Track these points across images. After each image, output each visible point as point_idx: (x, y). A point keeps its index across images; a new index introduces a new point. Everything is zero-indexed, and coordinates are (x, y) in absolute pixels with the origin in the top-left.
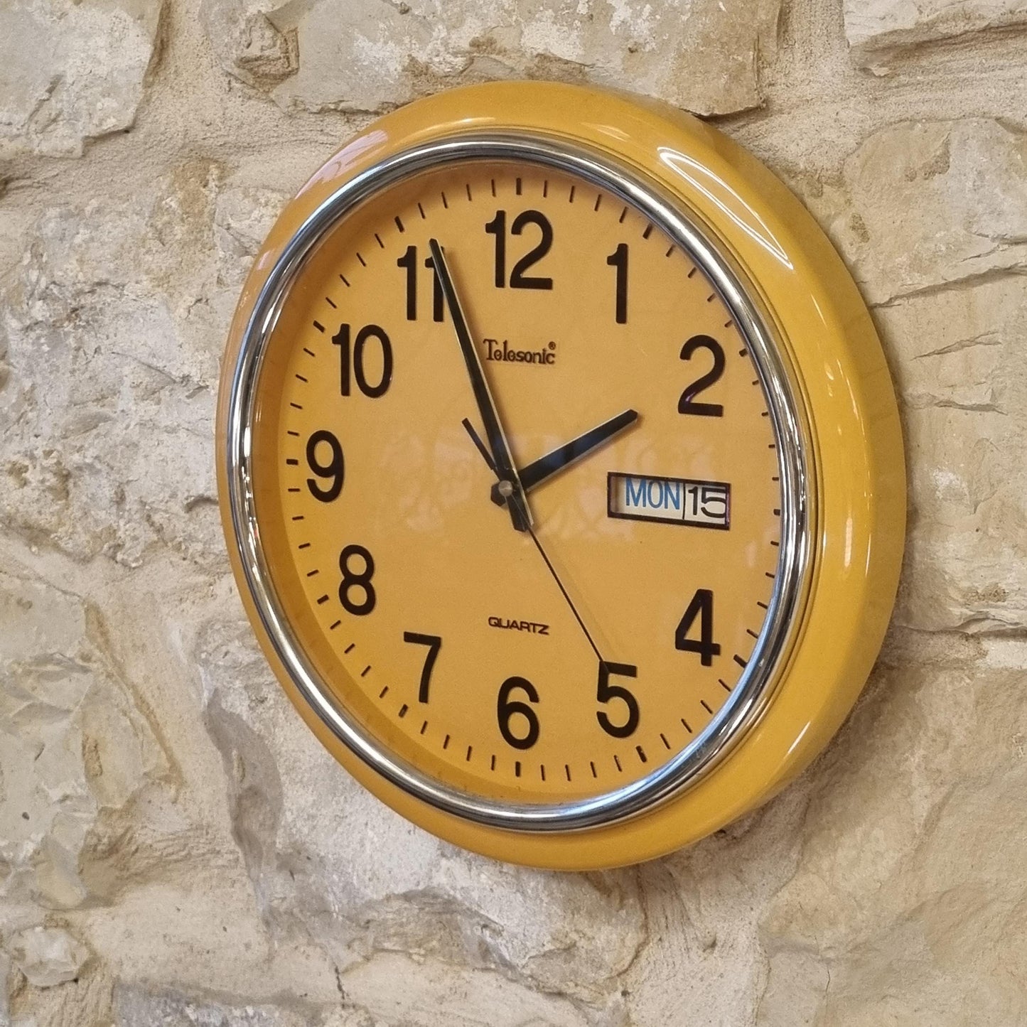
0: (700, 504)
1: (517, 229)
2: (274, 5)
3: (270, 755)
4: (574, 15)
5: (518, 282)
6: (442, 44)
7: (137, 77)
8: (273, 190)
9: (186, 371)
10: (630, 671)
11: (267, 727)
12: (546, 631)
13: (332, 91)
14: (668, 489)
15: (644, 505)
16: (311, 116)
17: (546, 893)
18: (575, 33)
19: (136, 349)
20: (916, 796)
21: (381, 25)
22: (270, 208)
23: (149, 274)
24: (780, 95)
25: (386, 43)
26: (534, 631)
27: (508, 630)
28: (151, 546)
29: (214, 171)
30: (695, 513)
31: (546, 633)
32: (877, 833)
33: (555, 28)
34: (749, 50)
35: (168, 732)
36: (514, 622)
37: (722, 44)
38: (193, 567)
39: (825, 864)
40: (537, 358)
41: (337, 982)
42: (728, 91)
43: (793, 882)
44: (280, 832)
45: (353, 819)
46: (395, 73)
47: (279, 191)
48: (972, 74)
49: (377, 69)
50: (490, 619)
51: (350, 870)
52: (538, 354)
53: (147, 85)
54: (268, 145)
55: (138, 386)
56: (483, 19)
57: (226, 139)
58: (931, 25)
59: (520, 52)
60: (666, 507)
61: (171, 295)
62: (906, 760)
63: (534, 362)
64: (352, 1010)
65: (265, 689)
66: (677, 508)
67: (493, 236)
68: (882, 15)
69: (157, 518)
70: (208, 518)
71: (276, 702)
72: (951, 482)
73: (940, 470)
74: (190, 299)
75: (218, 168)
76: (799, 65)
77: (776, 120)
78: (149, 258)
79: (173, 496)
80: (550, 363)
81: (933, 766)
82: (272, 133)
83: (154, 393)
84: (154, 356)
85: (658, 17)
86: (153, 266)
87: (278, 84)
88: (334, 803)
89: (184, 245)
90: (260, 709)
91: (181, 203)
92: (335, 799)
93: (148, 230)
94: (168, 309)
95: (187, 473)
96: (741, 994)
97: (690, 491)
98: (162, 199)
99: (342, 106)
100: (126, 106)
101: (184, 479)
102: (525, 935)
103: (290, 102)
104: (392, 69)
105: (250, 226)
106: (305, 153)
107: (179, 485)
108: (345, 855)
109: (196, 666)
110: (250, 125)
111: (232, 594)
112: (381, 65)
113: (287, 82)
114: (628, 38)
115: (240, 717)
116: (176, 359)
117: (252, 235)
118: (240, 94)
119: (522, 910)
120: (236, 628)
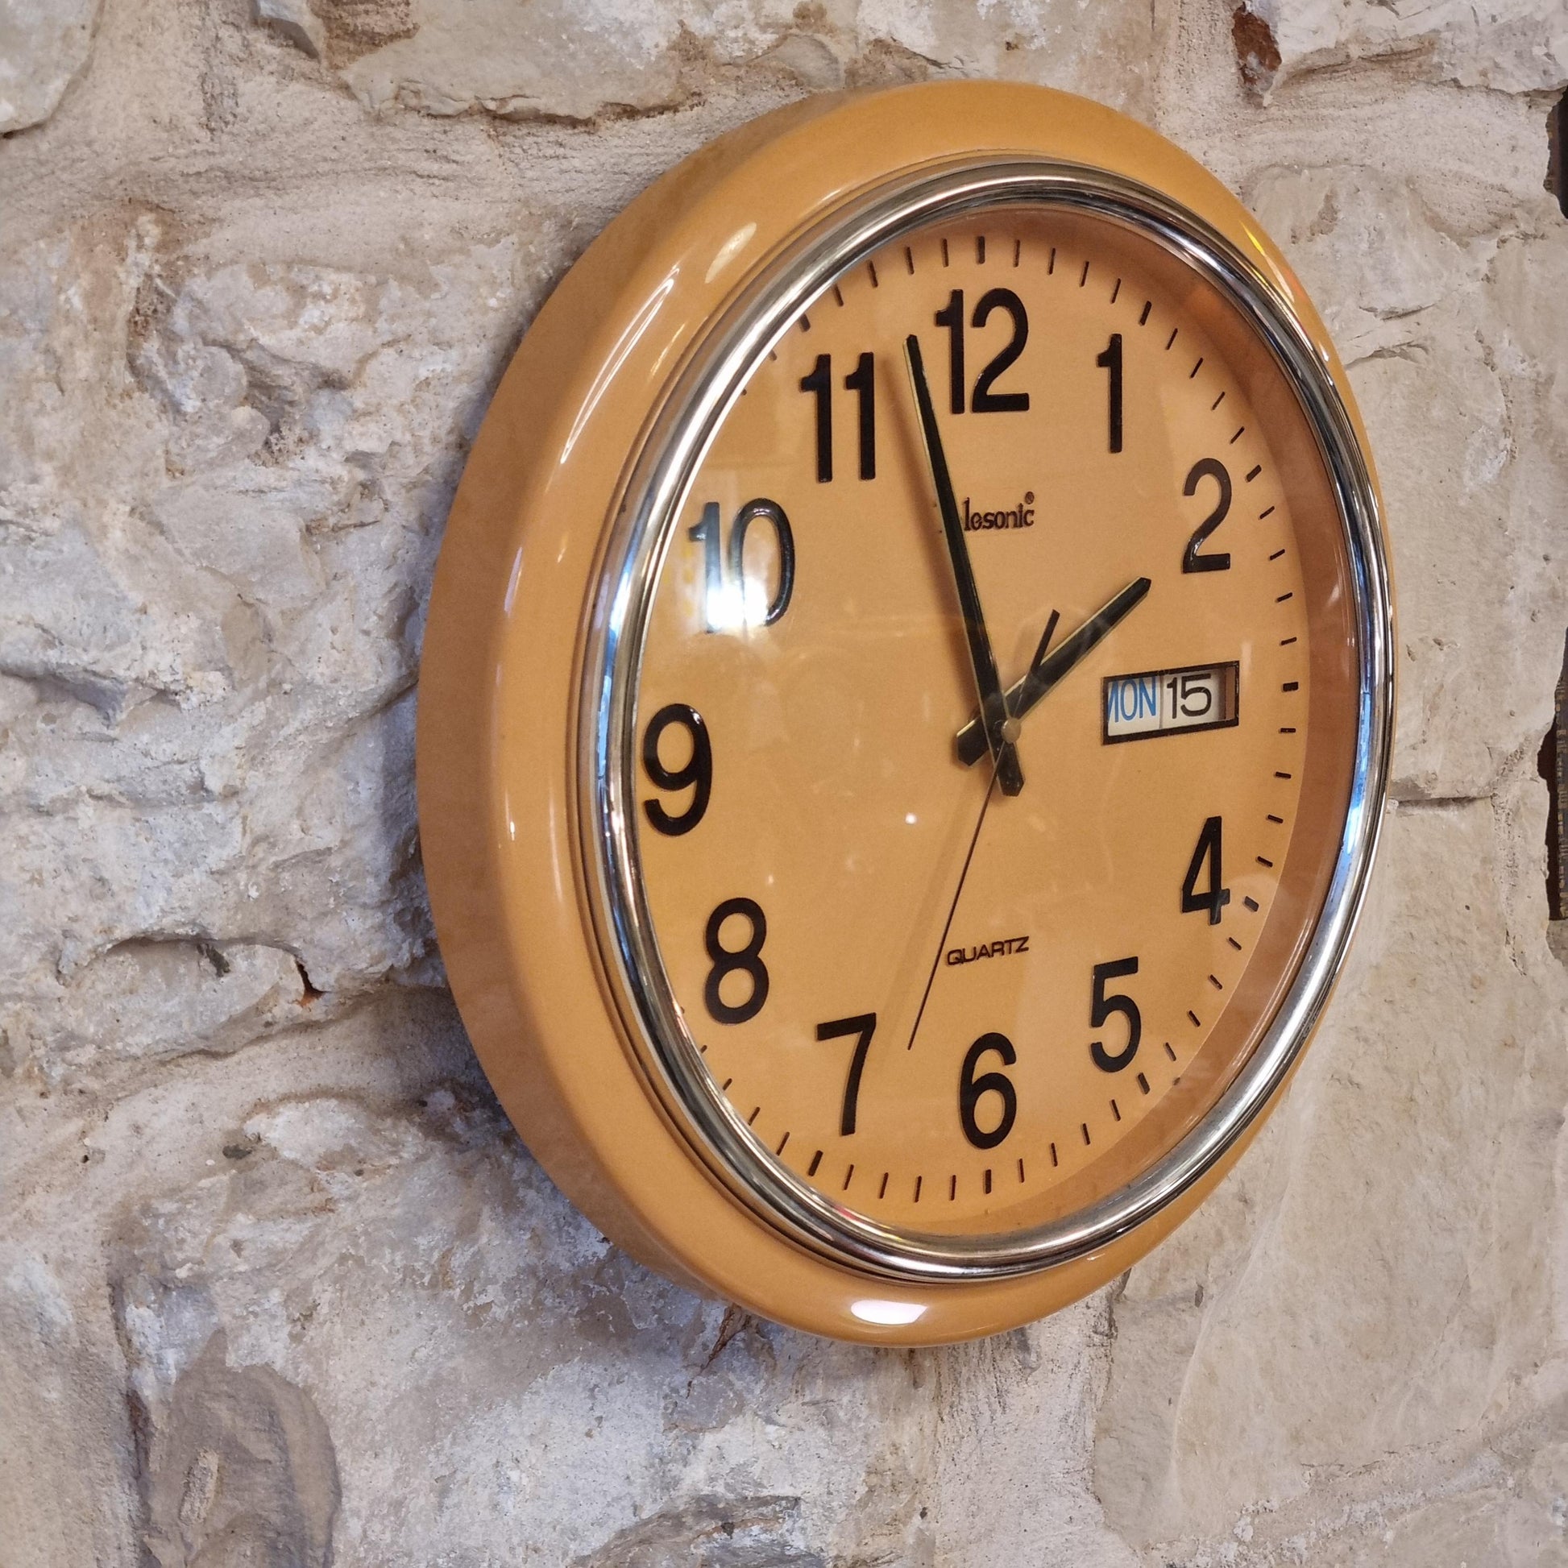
0: (1180, 701)
1: (979, 320)
3: (320, 1419)
5: (985, 403)
6: (748, 8)
8: (339, 269)
9: (149, 662)
10: (1131, 966)
11: (317, 1364)
12: (1025, 946)
13: (499, 76)
14: (1143, 689)
16: (426, 121)
17: (866, 1401)
18: (926, 12)
22: (344, 304)
23: (51, 459)
26: (1010, 952)
27: (974, 962)
29: (148, 228)
30: (1174, 716)
31: (1027, 949)
36: (984, 946)
37: (1120, 49)
38: (70, 1102)
40: (1011, 520)
45: (471, 1467)
46: (654, 52)
47: (349, 269)
48: (1332, 111)
49: (613, 40)
50: (950, 953)
52: (1014, 514)
54: (309, 176)
57: (213, 161)
59: (854, 34)
60: (1141, 716)
63: (1007, 527)
65: (316, 1287)
66: (1153, 713)
67: (946, 332)
68: (1315, 27)
70: (100, 987)
71: (332, 1306)
74: (122, 508)
75: (157, 222)
76: (1173, 85)
78: (44, 423)
79: (52, 953)
80: (1026, 524)
82: (328, 153)
84: (51, 644)
86: (53, 442)
87: (361, 53)
88: (431, 1456)
89: (89, 388)
90: (308, 1334)
91: (87, 298)
93: (40, 357)
94: (87, 533)
95: (99, 889)
96: (1070, 1420)
97: (1168, 687)
98: (59, 290)
99: (510, 108)
100: (38, 76)
101: (91, 909)
102: (830, 1493)
103: (389, 89)
104: (647, 44)
105: (301, 342)
106: (382, 194)
107: (75, 926)
108: (471, 1543)
109: (106, 1315)
110: (287, 134)
111: (145, 1139)
112: (625, 35)
113: (386, 53)
114: (1007, 26)
115: (267, 1369)
116: (128, 640)
117: (313, 360)
118: (273, 67)
119: (824, 1453)
120: (212, 1194)
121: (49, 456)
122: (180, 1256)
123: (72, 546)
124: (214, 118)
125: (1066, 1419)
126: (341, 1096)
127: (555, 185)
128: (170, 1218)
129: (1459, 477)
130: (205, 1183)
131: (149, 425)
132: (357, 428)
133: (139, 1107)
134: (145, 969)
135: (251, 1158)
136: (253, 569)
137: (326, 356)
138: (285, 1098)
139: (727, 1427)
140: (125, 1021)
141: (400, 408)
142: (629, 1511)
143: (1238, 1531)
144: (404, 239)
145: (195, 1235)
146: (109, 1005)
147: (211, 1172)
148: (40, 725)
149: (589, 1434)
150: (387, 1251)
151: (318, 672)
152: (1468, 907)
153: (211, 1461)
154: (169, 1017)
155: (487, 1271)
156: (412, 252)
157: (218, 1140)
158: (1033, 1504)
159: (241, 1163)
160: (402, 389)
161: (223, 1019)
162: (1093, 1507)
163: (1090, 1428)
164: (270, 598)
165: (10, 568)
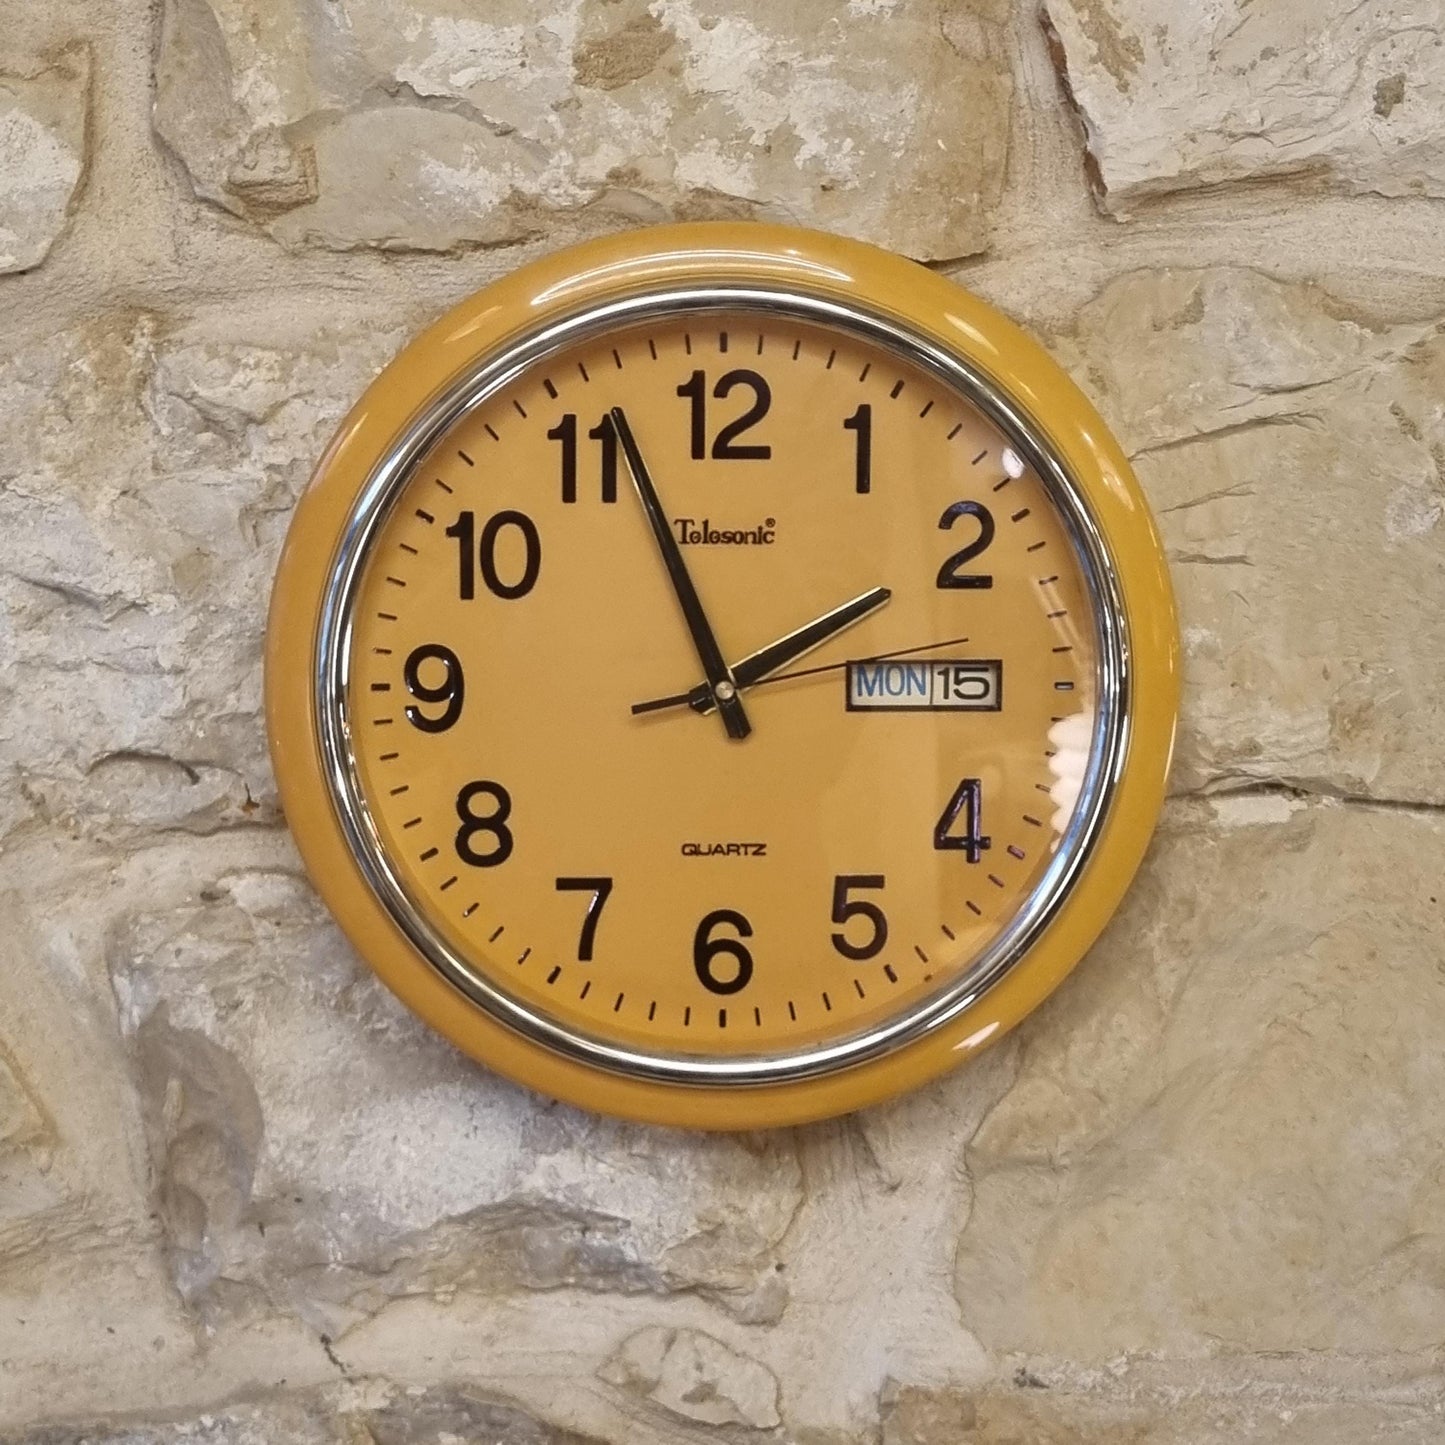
0: (952, 686)
1: (721, 391)
2: (289, 118)
3: (246, 1076)
4: (746, 147)
5: (722, 451)
6: (566, 174)
7: (57, 203)
8: (264, 348)
9: (116, 585)
10: (876, 882)
11: (241, 1039)
12: (763, 851)
13: (376, 225)
14: (912, 674)
15: (881, 694)
16: (330, 255)
17: (694, 1167)
18: (745, 167)
19: (22, 562)
20: (1161, 972)
21: (467, 148)
22: (263, 371)
23: (53, 461)
24: (1002, 240)
25: (474, 169)
26: (746, 853)
27: (710, 857)
28: (23, 827)
29: (146, 323)
30: (946, 696)
31: (764, 854)
32: (1119, 1018)
33: (720, 160)
34: (972, 192)
35: (35, 1077)
36: (719, 846)
37: (942, 186)
38: (92, 846)
39: (1054, 1064)
40: (750, 538)
41: (326, 1355)
42: (948, 234)
43: (1014, 1092)
44: (259, 1174)
45: (373, 1135)
46: (490, 206)
47: (272, 349)
48: (1217, 223)
49: (457, 200)
50: (685, 846)
51: (375, 1201)
52: (754, 534)
53: (71, 213)
54: (250, 291)
55: (20, 611)
56: (624, 145)
57: (181, 283)
58: (1194, 173)
59: (672, 186)
60: (909, 693)
61: (83, 488)
62: (1145, 935)
63: (746, 543)
64: (365, 1383)
65: (241, 990)
67: (688, 401)
68: (1147, 162)
69: (35, 787)
71: (255, 1004)
72: (1204, 637)
73: (1194, 627)
74: (113, 491)
75: (153, 319)
76: (1022, 209)
77: (992, 267)
78: (51, 439)
79: (70, 753)
80: (767, 542)
81: (1178, 938)
82: (261, 277)
83: (39, 619)
84: (56, 569)
85: (862, 153)
86: (58, 451)
87: (278, 214)
88: (341, 1121)
89: (98, 419)
90: (234, 1018)
91: (96, 366)
92: (344, 1115)
93: (50, 401)
94: (81, 505)
95: (98, 719)
96: (934, 1233)
97: (939, 673)
98: (70, 361)
99: (388, 244)
100: (32, 240)
101: (93, 730)
102: (660, 1225)
103: (299, 237)
104: (484, 201)
105: (230, 394)
106: (308, 300)
107: (82, 739)
108: (365, 1184)
109: (106, 978)
110: (227, 266)
111: (153, 876)
112: (466, 196)
113: (296, 213)
114: (820, 174)
115: (200, 1032)
116: (101, 571)
117: (236, 405)
118: (214, 225)
119: (655, 1195)
120: (178, 918)
121: (50, 459)
122: (139, 950)
123: (71, 513)
124: (178, 258)
125: (928, 1232)
126: (289, 873)
127: (440, 293)
128: (144, 927)
129: (1383, 528)
130: (179, 911)
131: (146, 442)
132: (271, 449)
133: (151, 857)
134: (148, 773)
135: (217, 902)
136: (209, 533)
137: (244, 402)
138: (251, 869)
139: (558, 1155)
140: (132, 802)
141: (303, 437)
142: (487, 1195)
143: (1111, 1365)
144: (323, 329)
145: (152, 939)
146: (122, 792)
147: (187, 905)
148: (63, 617)
149: (467, 1136)
150: (303, 979)
151: (232, 600)
152: (1433, 900)
153: (174, 1084)
154: (159, 804)
155: (383, 1007)
156: (327, 336)
157: (199, 887)
158: (896, 1290)
159: (209, 904)
160: (306, 427)
161: (189, 811)
162: (951, 1305)
163: (950, 1245)
164: (220, 552)
165: (31, 524)
